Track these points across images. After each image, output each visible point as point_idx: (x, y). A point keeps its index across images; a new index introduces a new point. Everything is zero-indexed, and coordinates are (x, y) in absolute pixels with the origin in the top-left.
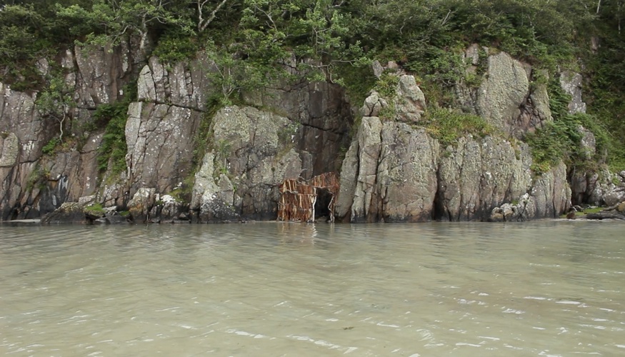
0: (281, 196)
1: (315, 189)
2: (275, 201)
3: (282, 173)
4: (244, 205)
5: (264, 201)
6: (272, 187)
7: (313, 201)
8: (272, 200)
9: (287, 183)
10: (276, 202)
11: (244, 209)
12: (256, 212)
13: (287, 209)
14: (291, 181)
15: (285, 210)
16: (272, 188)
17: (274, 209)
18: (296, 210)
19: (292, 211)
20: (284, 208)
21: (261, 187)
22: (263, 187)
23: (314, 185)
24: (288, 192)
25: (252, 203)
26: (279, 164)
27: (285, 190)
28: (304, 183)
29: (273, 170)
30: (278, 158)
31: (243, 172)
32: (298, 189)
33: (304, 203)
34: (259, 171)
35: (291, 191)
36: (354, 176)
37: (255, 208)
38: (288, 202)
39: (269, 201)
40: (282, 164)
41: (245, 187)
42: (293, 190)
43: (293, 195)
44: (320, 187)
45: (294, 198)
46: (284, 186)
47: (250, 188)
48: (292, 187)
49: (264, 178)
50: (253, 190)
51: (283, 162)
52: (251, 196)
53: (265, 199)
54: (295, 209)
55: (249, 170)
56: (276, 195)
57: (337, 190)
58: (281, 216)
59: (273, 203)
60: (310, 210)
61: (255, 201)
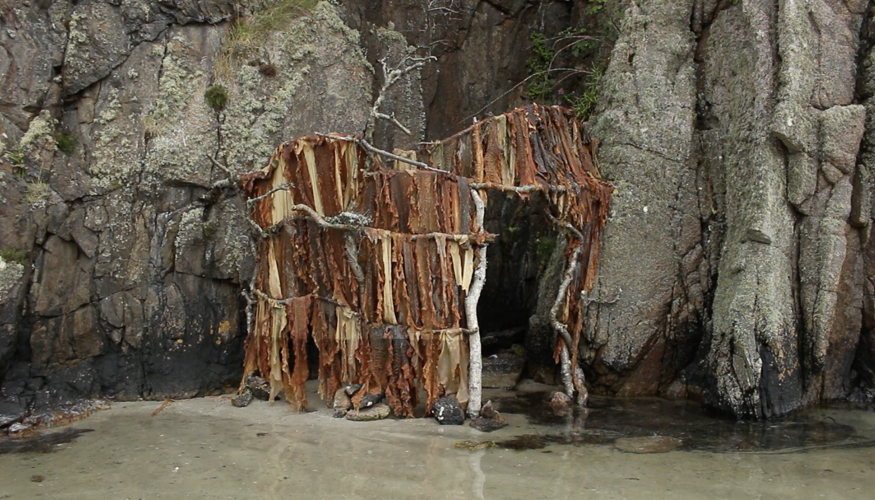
0: (263, 251)
1: (481, 202)
2: (228, 282)
3: (268, 121)
4: (40, 307)
5: (161, 282)
6: (212, 200)
7: (471, 276)
8: (211, 274)
9: (294, 160)
10: (234, 284)
11: (41, 333)
12: (111, 348)
13: (299, 331)
14: (323, 149)
15: (288, 340)
16: (208, 206)
17: (225, 328)
18: (354, 336)
19: (330, 343)
20: (280, 322)
21: (140, 194)
22: (157, 199)
23: (471, 172)
24: (303, 222)
25: (83, 292)
26: (249, 72)
27: (281, 206)
28: (406, 161)
29: (217, 100)
30: (246, 40)
31: (36, 110)
32: (368, 199)
33: (408, 286)
34: (132, 107)
35: (318, 215)
36: (687, 128)
37: (103, 327)
38: (304, 288)
39: (191, 283)
40: (268, 72)
41: (39, 195)
42: (331, 208)
43: (337, 237)
44: (507, 184)
45: (341, 258)
46: (280, 180)
47: (77, 201)
48: (328, 186)
49: (160, 143)
50: (95, 218)
51: (276, 59)
52: (80, 253)
53: (170, 271)
54: (349, 331)
55: (70, 100)
56: (233, 246)
57: (599, 206)
58: (263, 372)
59: (213, 291)
60: (451, 338)
61: (107, 283)
